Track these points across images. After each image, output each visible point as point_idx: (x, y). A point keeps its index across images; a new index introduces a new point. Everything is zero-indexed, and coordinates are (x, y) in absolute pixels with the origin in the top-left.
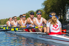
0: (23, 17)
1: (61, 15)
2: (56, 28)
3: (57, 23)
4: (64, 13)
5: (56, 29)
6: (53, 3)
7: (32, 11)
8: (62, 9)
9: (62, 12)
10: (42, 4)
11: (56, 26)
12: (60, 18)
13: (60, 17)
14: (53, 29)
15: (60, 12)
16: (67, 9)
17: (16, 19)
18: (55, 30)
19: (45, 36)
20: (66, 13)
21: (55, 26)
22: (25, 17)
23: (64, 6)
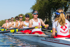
0: (20, 18)
1: (47, 18)
2: (64, 30)
3: (66, 24)
4: (50, 16)
5: (65, 32)
6: (41, 7)
8: (48, 12)
9: (48, 15)
10: (31, 8)
11: (65, 28)
12: (47, 21)
13: (47, 19)
14: (61, 31)
15: (46, 16)
16: (52, 13)
17: (13, 20)
18: (63, 32)
19: (50, 39)
20: (51, 16)
21: (63, 28)
22: (22, 18)
23: (50, 10)
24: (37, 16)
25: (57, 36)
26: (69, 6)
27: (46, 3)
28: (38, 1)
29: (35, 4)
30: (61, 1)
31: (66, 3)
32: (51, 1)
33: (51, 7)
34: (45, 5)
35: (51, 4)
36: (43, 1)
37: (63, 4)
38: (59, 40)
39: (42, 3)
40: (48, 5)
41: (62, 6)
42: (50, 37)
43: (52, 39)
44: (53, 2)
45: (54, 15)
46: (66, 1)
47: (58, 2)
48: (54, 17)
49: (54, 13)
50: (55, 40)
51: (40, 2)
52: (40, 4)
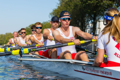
4: (83, 28)
9: (79, 26)
10: (51, 14)
14: (116, 54)
20: (85, 27)
24: (69, 22)
25: (107, 63)
27: (76, 6)
28: (63, 2)
29: (59, 7)
30: (102, 1)
31: (111, 5)
32: (85, 3)
33: (86, 13)
34: (74, 9)
35: (84, 7)
36: (71, 1)
37: (106, 7)
38: (111, 72)
39: (69, 6)
40: (80, 9)
42: (91, 65)
43: (96, 69)
44: (89, 4)
45: (90, 25)
46: (110, 2)
47: (97, 3)
48: (91, 28)
49: (90, 22)
50: (103, 72)
51: (66, 3)
52: (67, 7)
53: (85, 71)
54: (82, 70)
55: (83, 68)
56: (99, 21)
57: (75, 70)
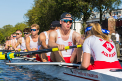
5: (110, 53)
6: (42, 13)
7: (9, 25)
19: (79, 71)
23: (58, 18)
26: (91, 11)
27: (51, 7)
28: (38, 2)
30: (77, 2)
31: (86, 6)
32: (60, 4)
34: (49, 9)
35: (60, 8)
36: (46, 2)
37: (81, 8)
38: (97, 75)
39: (44, 7)
40: (55, 10)
41: (80, 11)
44: (64, 5)
46: (86, 3)
47: (73, 4)
50: (90, 75)
51: (41, 4)
52: (42, 8)
53: (73, 74)
54: (71, 73)
55: (71, 71)
56: (75, 23)
57: (64, 73)
